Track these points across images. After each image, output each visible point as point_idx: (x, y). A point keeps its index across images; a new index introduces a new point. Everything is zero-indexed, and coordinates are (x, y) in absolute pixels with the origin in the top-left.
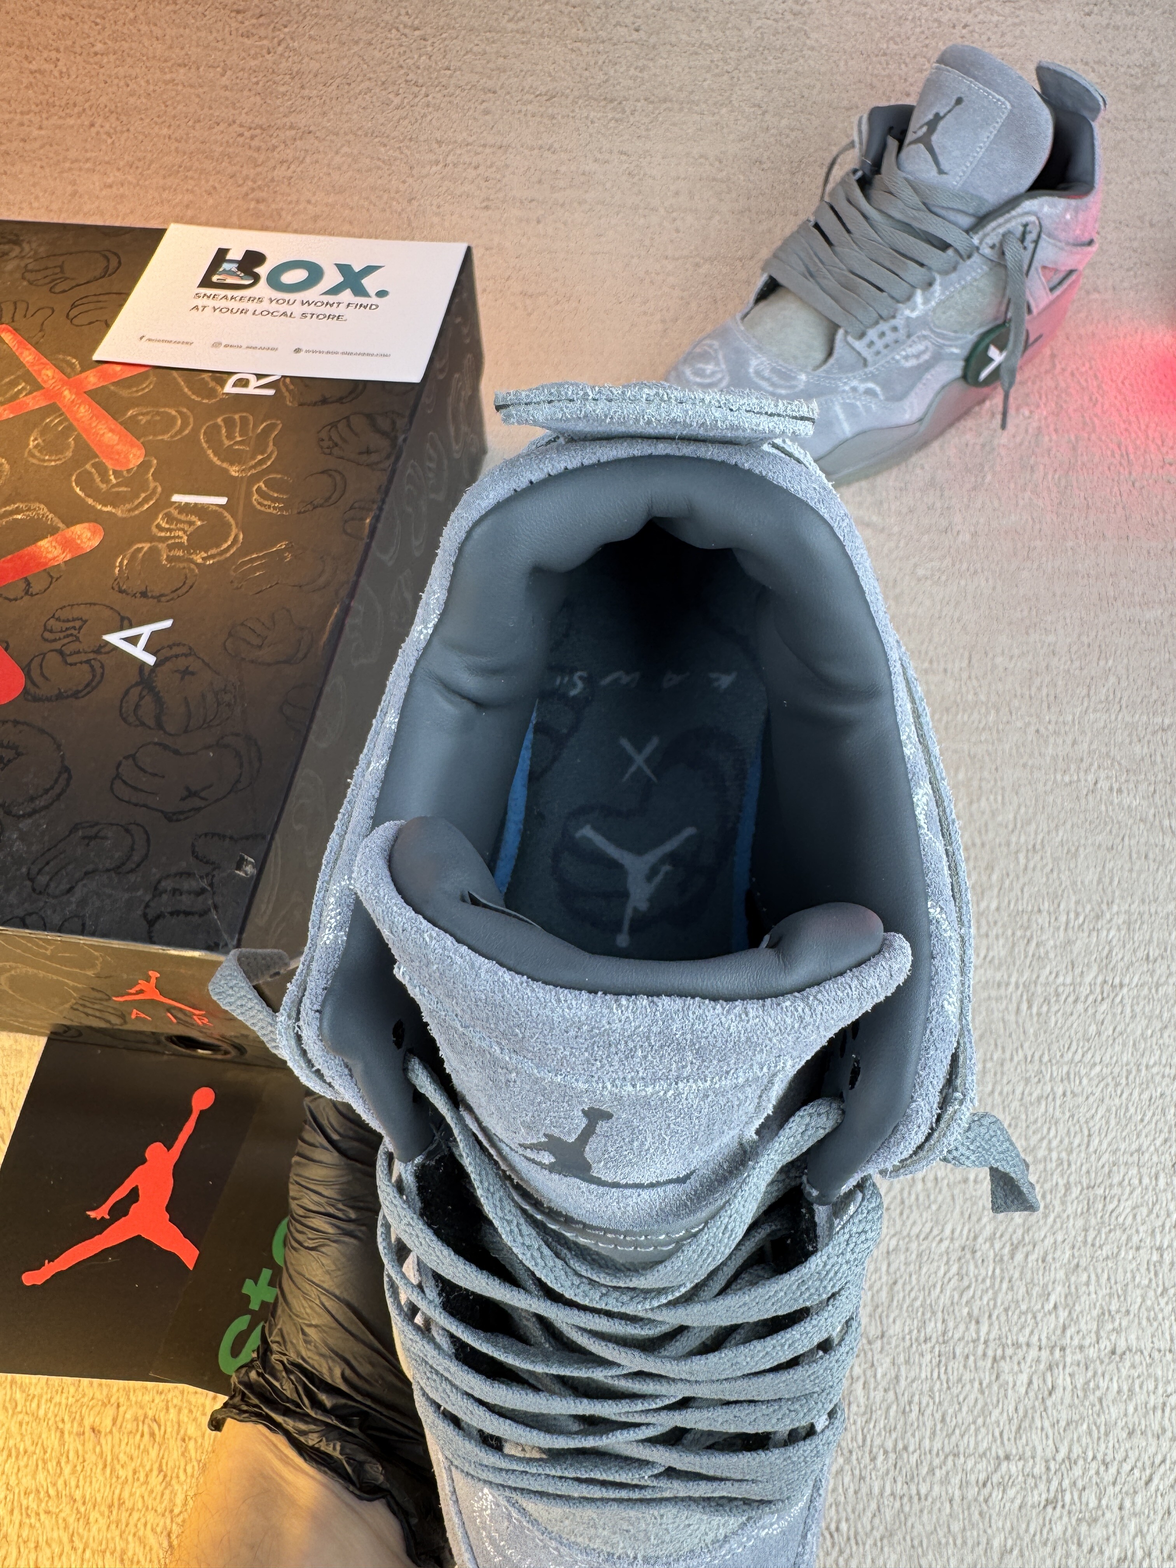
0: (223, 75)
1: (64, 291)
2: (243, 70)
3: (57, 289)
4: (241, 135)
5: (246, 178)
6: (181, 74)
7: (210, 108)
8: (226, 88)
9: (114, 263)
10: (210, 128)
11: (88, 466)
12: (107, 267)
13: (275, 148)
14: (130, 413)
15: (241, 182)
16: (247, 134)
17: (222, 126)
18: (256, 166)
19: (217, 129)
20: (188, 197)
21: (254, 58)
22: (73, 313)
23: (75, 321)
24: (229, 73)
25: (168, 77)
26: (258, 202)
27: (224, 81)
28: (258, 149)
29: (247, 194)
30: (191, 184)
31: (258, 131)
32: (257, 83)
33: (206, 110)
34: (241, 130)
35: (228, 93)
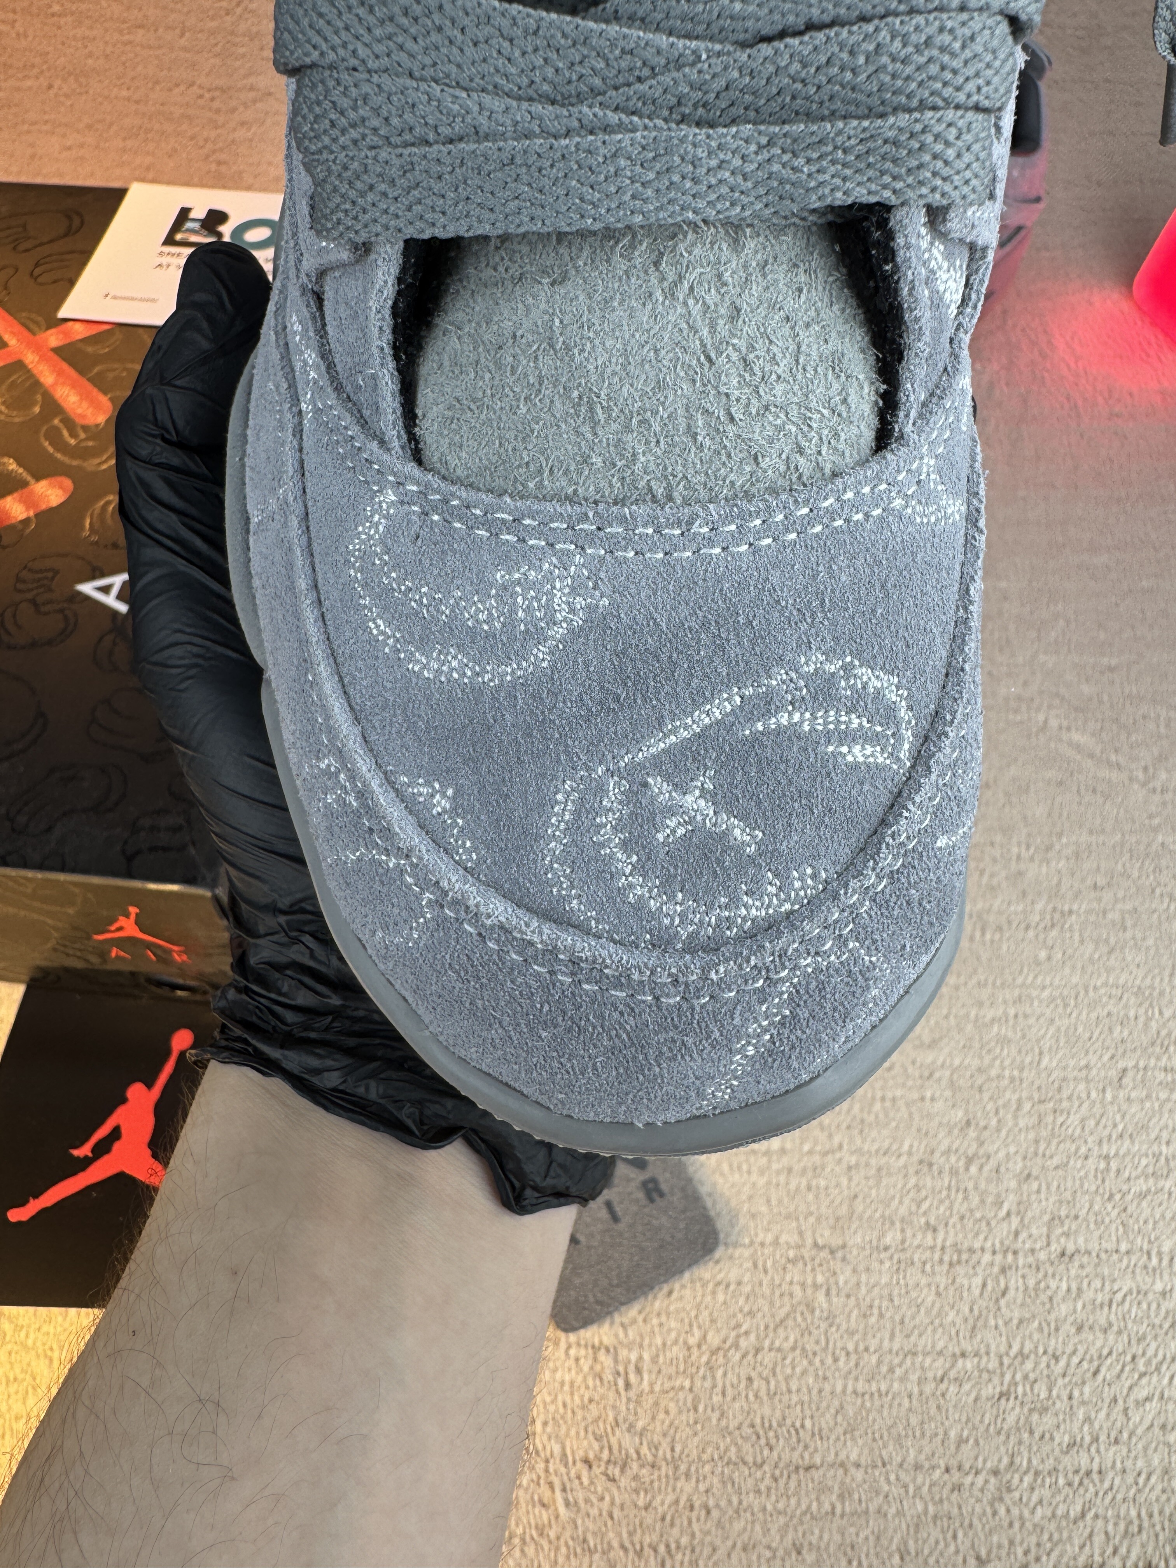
0: (182, 35)
1: (27, 250)
2: (201, 31)
3: (21, 247)
4: (201, 97)
5: (206, 140)
6: (139, 36)
7: (169, 69)
8: (185, 49)
9: (76, 222)
10: (170, 90)
11: (56, 422)
12: (70, 226)
13: (235, 109)
14: (96, 370)
15: (201, 143)
16: (207, 96)
17: (182, 88)
18: (216, 128)
19: (177, 91)
20: (148, 160)
21: (213, 19)
22: (37, 271)
23: (40, 280)
24: (187, 34)
25: (126, 37)
26: (219, 164)
27: (183, 42)
28: (218, 111)
29: (207, 157)
30: (151, 146)
31: (217, 93)
32: (216, 45)
33: (165, 72)
34: (201, 92)
35: (188, 55)
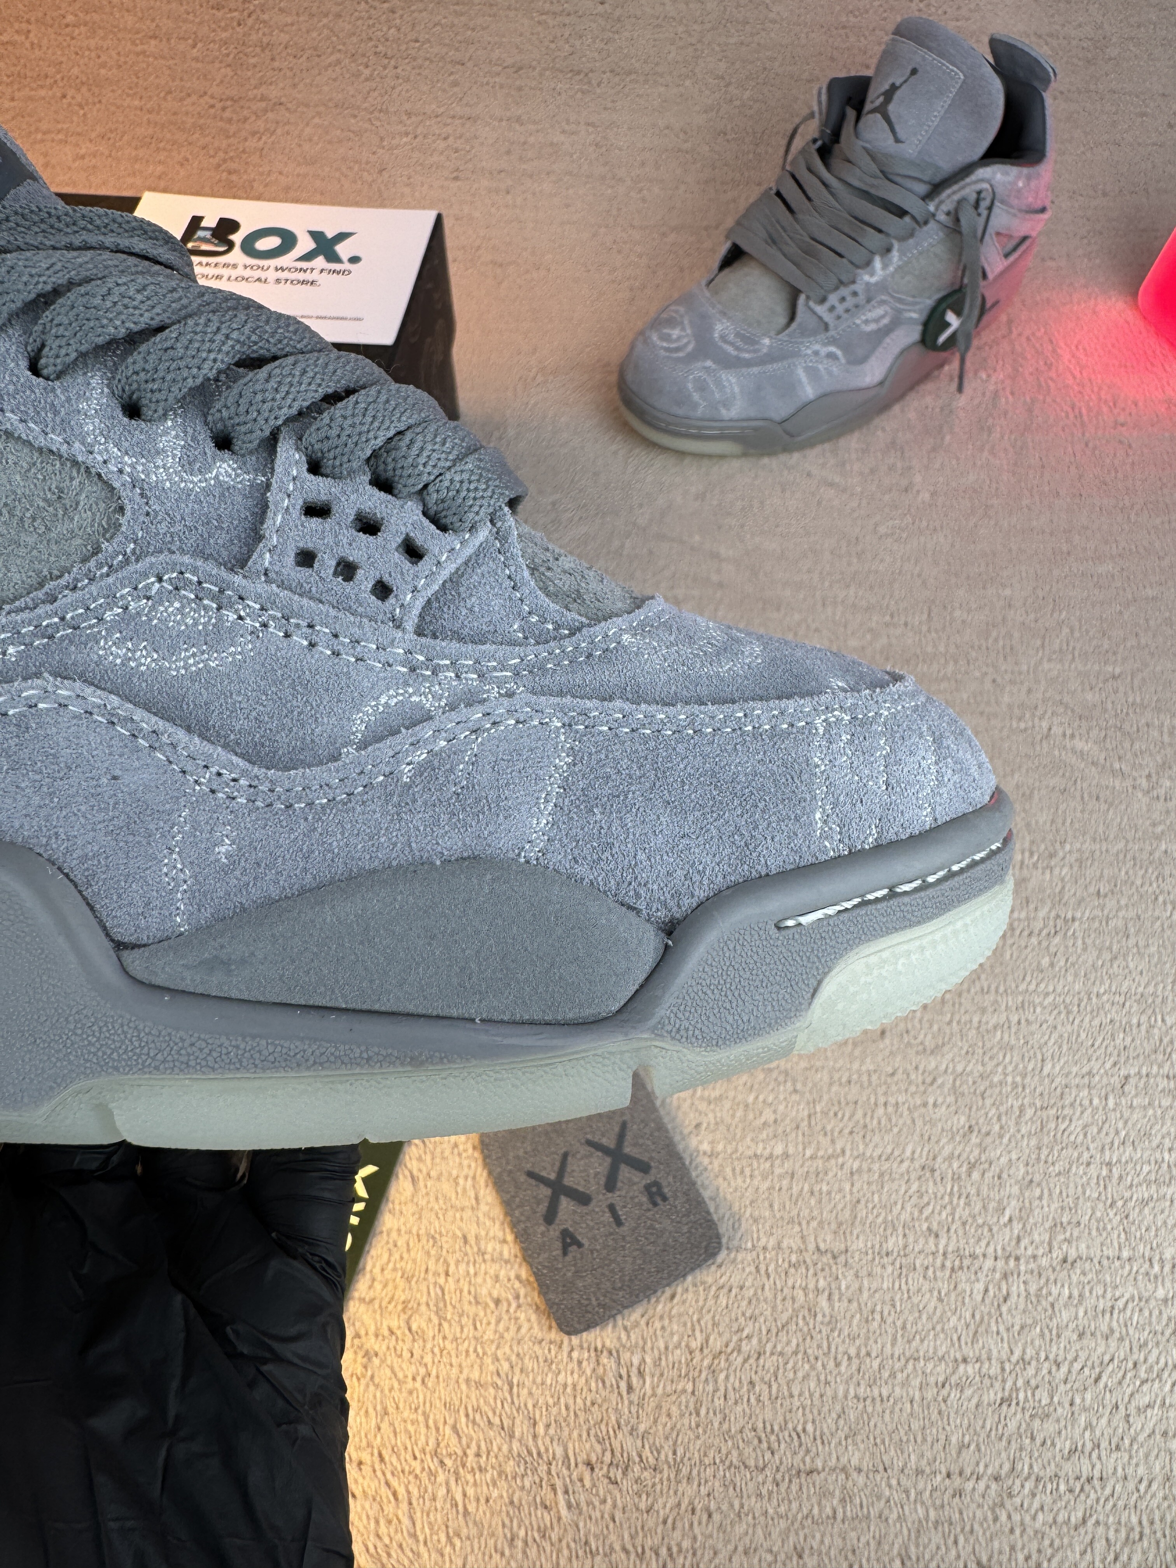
0: (194, 46)
2: (214, 41)
4: (212, 106)
5: (217, 149)
6: (152, 46)
7: (182, 80)
8: (196, 59)
10: (182, 100)
13: (246, 119)
15: (212, 153)
16: (219, 105)
17: (194, 98)
18: (228, 137)
19: (189, 101)
20: (160, 168)
21: (225, 29)
24: (200, 45)
25: (139, 49)
26: (230, 173)
27: (195, 52)
28: (230, 121)
29: (219, 166)
30: (163, 155)
31: (229, 103)
32: (228, 55)
33: (177, 82)
34: (212, 102)
35: (199, 65)
